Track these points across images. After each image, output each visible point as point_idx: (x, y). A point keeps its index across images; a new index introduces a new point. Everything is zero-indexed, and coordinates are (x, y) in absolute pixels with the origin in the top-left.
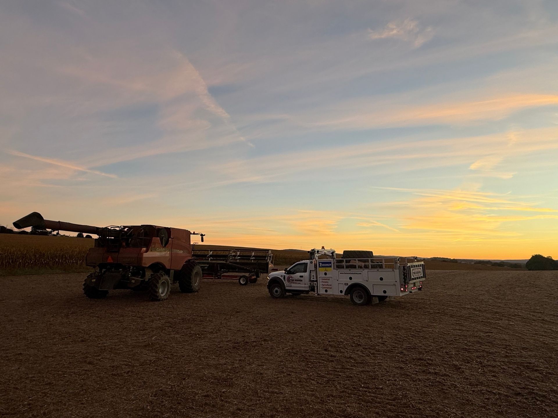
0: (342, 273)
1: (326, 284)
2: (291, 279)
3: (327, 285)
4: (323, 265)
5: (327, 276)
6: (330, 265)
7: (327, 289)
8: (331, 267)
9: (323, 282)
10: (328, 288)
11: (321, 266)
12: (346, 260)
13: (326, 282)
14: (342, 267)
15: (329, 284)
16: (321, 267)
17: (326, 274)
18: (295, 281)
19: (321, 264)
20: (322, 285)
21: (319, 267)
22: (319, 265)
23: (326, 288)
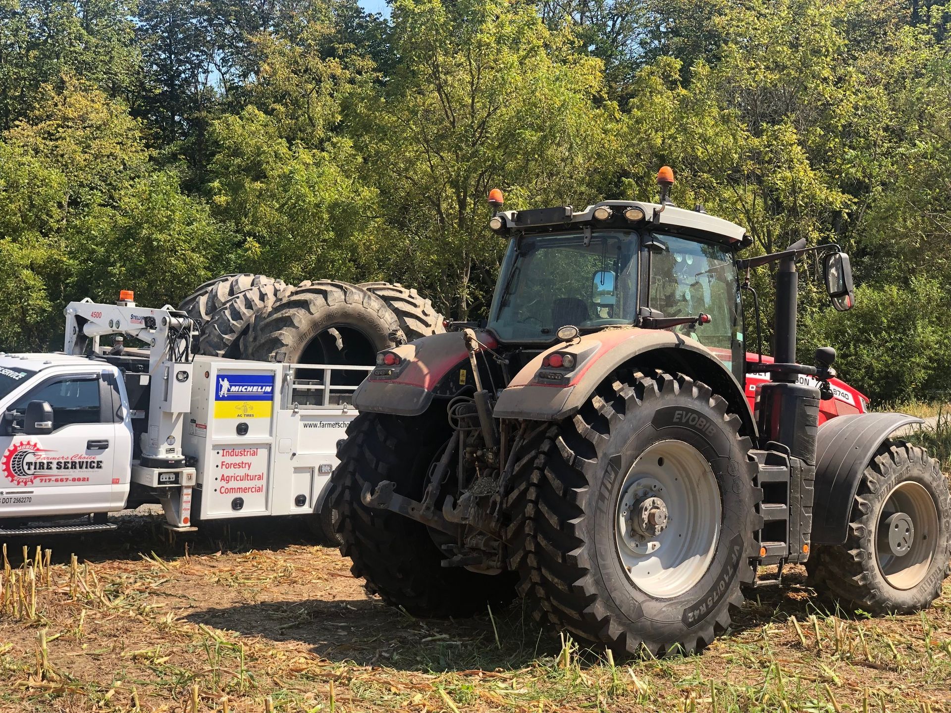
0: (310, 426)
1: (241, 472)
2: (30, 458)
3: (247, 477)
4: (234, 389)
5: (249, 438)
6: (269, 389)
7: (241, 495)
8: (269, 397)
9: (228, 466)
10: (245, 490)
11: (224, 392)
12: (332, 370)
13: (240, 465)
14: (317, 398)
15: (251, 472)
16: (224, 398)
17: (242, 429)
18: (54, 471)
19: (225, 384)
20: (223, 478)
21: (218, 398)
22: (219, 387)
23: (240, 489)
